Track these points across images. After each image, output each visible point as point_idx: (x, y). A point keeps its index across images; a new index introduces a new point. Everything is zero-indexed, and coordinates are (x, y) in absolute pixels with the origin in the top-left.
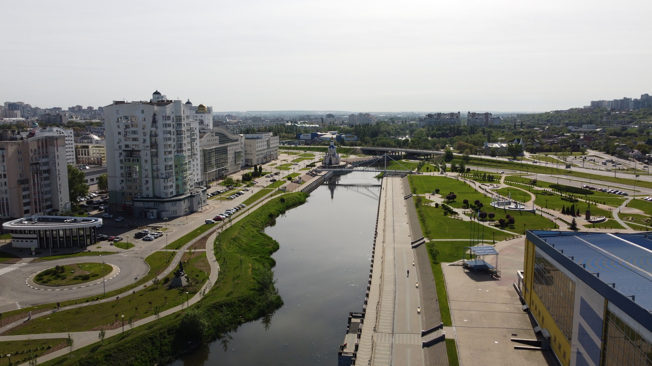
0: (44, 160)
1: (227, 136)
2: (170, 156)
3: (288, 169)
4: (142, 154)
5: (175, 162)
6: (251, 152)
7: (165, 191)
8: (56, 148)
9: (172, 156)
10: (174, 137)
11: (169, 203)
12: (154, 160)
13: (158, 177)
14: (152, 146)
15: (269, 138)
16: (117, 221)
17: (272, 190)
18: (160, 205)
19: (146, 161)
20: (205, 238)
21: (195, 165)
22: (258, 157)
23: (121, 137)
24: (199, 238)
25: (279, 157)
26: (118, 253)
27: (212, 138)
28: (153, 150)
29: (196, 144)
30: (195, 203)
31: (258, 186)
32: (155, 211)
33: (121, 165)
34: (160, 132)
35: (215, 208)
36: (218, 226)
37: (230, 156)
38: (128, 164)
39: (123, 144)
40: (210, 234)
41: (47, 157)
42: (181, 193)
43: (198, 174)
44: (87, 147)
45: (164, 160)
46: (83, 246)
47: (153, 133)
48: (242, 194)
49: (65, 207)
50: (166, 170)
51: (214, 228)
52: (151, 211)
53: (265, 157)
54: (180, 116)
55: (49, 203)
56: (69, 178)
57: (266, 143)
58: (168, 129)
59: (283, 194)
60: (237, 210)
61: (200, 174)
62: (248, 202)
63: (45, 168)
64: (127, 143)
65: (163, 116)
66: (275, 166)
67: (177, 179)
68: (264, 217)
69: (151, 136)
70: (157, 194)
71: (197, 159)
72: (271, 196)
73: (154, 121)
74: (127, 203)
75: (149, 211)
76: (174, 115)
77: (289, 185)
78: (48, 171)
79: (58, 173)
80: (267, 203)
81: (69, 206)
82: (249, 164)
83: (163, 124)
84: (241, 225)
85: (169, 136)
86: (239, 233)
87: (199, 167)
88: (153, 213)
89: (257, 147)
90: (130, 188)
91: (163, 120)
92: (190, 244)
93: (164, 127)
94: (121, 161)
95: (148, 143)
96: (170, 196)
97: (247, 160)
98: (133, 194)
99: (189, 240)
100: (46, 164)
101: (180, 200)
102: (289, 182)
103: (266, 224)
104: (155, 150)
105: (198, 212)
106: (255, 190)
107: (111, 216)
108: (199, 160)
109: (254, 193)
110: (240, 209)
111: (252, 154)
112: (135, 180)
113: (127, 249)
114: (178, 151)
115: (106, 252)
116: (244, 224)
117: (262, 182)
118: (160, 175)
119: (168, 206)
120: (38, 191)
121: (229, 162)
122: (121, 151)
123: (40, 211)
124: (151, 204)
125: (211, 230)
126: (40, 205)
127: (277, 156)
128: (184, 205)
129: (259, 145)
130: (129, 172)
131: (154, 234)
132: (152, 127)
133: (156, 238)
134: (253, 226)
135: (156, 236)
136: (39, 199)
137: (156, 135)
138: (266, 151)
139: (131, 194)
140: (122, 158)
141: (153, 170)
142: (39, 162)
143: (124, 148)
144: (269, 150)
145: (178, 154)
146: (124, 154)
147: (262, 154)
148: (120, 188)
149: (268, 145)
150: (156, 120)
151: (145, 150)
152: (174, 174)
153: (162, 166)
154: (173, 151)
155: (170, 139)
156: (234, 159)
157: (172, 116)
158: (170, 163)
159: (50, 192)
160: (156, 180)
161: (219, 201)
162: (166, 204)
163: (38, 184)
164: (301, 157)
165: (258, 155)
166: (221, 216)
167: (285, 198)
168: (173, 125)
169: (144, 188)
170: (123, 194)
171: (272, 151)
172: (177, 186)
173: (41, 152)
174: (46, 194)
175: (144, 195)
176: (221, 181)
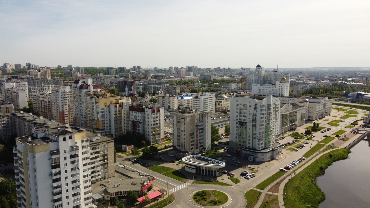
0: (201, 124)
1: (297, 105)
2: (262, 127)
3: (336, 125)
4: (248, 124)
5: (265, 129)
6: (312, 112)
7: (259, 146)
8: (207, 118)
9: (264, 127)
10: (266, 116)
11: (260, 154)
12: (254, 128)
13: (255, 138)
14: (253, 121)
15: (325, 102)
16: (232, 160)
17: (324, 145)
18: (255, 154)
19: (250, 129)
20: (279, 184)
21: (277, 125)
22: (317, 115)
23: (238, 114)
24: (275, 182)
25: (331, 113)
26: (231, 185)
27: (288, 107)
28: (253, 123)
29: (278, 113)
30: (275, 154)
31: (315, 141)
32: (252, 157)
33: (237, 129)
34: (258, 114)
35: (286, 157)
36: (287, 174)
37: (299, 117)
38: (240, 129)
39: (239, 118)
40: (282, 181)
41: (202, 122)
42: (267, 147)
43: (278, 130)
44: (221, 102)
45: (259, 129)
46: (216, 177)
47: (255, 114)
48: (304, 147)
49: (209, 147)
50: (260, 134)
51: (285, 175)
52: (250, 157)
53: (321, 115)
54: (270, 104)
55: (202, 144)
56: (211, 132)
57: (323, 106)
58: (263, 112)
59: (331, 150)
60: (300, 162)
61: (279, 130)
62: (307, 155)
63: (201, 127)
64: (241, 118)
65: (261, 105)
66: (328, 122)
67: (265, 140)
68: (317, 169)
69: (253, 115)
70: (254, 147)
71: (278, 122)
72: (323, 151)
73: (256, 108)
74: (238, 149)
75: (249, 157)
76: (267, 104)
77: (337, 142)
78: (202, 129)
79: (207, 130)
80: (320, 158)
81: (210, 146)
82: (311, 119)
83: (260, 110)
84: (301, 176)
85: (263, 116)
86: (299, 183)
87: (279, 126)
88: (251, 158)
89: (317, 109)
90: (240, 141)
91: (261, 107)
92: (269, 187)
93: (260, 111)
94: (237, 127)
95: (251, 119)
96: (261, 149)
97: (309, 117)
98: (242, 145)
99: (270, 183)
100: (202, 125)
101: (266, 153)
102: (337, 139)
103: (318, 175)
104: (255, 123)
105: (276, 160)
106: (313, 144)
107: (230, 156)
108: (279, 122)
109: (312, 146)
110: (302, 161)
111: (313, 113)
112: (243, 138)
113: (236, 183)
114: (267, 124)
115: (226, 184)
116: (303, 175)
117: (318, 136)
118: (256, 137)
119: (259, 155)
120: (198, 139)
121: (297, 119)
122: (237, 122)
123: (198, 149)
124: (251, 153)
125: (283, 177)
126: (198, 145)
127: (330, 113)
128: (268, 155)
129: (318, 107)
130: (240, 133)
131: (251, 175)
132: (254, 111)
133: (251, 178)
134: (309, 177)
135: (251, 177)
136: (198, 143)
137: (256, 115)
138: (322, 111)
139: (240, 145)
140: (238, 125)
141: (253, 134)
142: (199, 125)
143: (239, 120)
144: (324, 110)
145: (267, 125)
146: (239, 123)
147: (320, 113)
148: (235, 141)
149: (324, 107)
150: (257, 107)
151: (249, 122)
152: (264, 137)
153: (258, 132)
154: (265, 124)
155: (263, 117)
156: (301, 118)
157: (266, 104)
158: (262, 131)
159: (202, 139)
160: (254, 139)
161: (289, 151)
162: (259, 154)
163: (198, 135)
164: (347, 114)
165: (317, 114)
166: (289, 166)
167: (332, 154)
168: (266, 109)
169: (247, 142)
170: (237, 144)
171: (327, 110)
172: (265, 143)
173: (200, 120)
174: (201, 140)
175: (247, 147)
176: (292, 132)
